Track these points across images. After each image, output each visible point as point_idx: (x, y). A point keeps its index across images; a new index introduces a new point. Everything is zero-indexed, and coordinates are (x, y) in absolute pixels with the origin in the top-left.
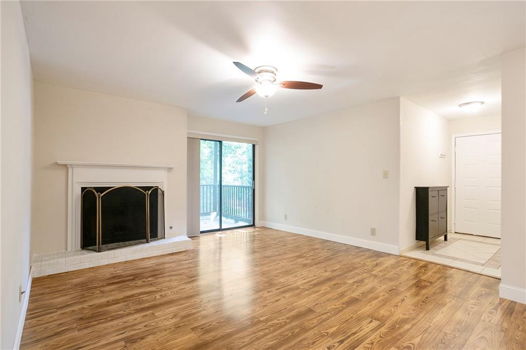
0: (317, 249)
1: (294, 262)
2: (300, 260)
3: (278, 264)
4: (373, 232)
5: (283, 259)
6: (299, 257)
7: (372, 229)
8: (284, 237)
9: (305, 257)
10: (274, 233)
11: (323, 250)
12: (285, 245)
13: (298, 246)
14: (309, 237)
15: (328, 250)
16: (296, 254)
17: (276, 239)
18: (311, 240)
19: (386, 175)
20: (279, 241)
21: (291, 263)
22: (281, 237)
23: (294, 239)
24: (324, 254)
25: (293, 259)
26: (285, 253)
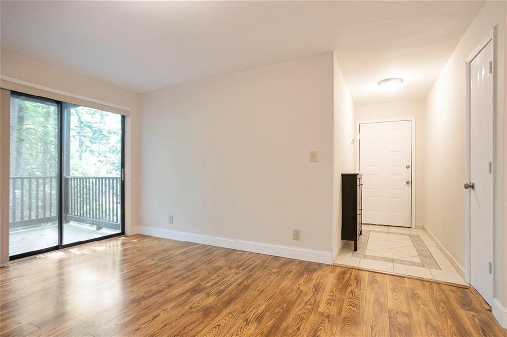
0: (221, 268)
1: (187, 307)
2: (197, 298)
3: (156, 317)
4: (296, 235)
5: (165, 303)
6: (195, 290)
7: (294, 231)
8: (169, 250)
9: (205, 288)
10: (155, 243)
11: (230, 268)
12: (169, 267)
13: (191, 265)
14: (205, 246)
15: (238, 267)
16: (190, 284)
17: (156, 254)
18: (208, 250)
19: (314, 157)
20: (160, 259)
21: (182, 310)
22: (164, 251)
23: (185, 253)
24: (234, 278)
25: (184, 298)
26: (170, 286)
